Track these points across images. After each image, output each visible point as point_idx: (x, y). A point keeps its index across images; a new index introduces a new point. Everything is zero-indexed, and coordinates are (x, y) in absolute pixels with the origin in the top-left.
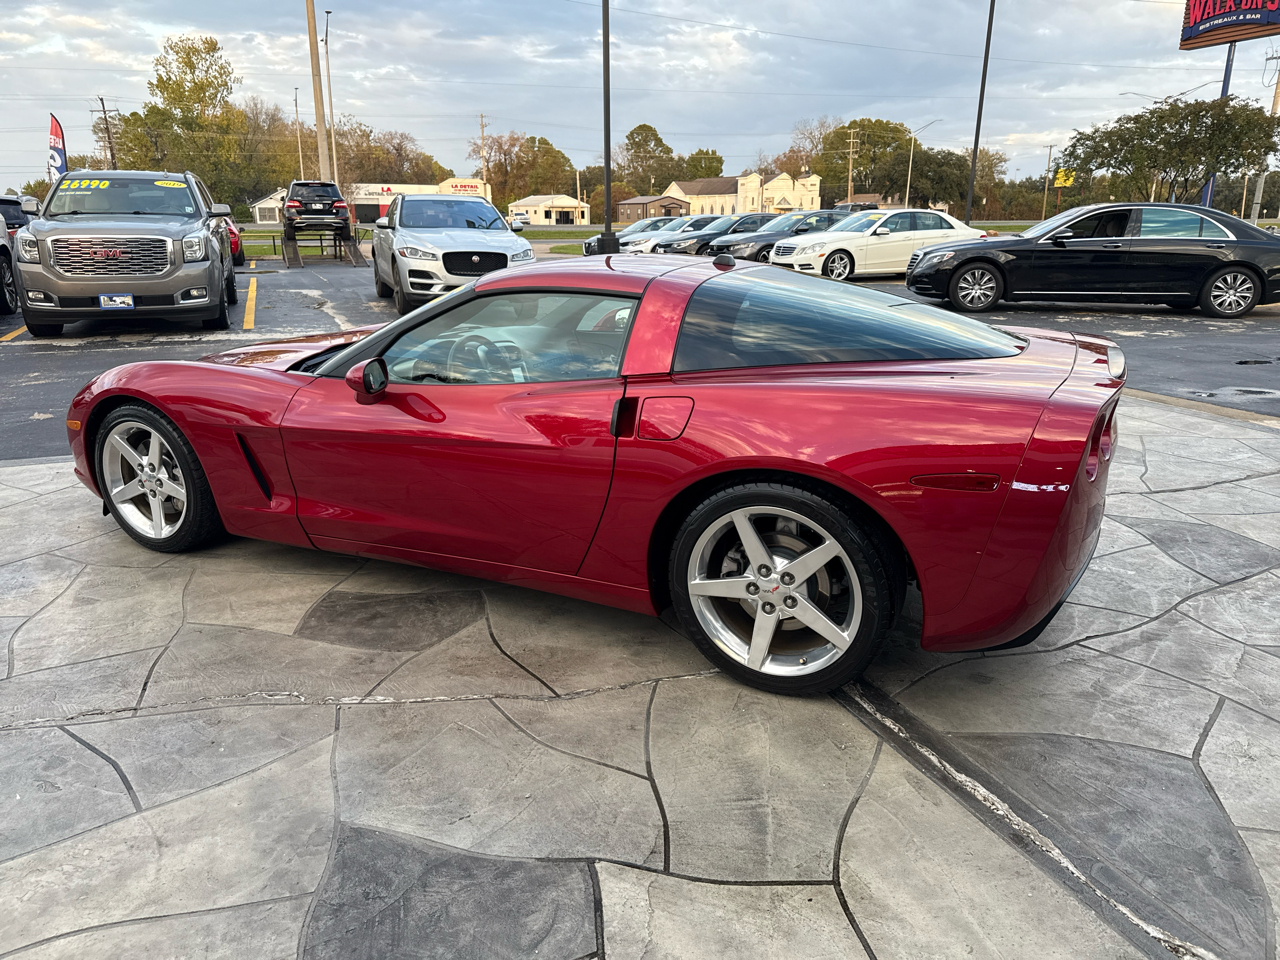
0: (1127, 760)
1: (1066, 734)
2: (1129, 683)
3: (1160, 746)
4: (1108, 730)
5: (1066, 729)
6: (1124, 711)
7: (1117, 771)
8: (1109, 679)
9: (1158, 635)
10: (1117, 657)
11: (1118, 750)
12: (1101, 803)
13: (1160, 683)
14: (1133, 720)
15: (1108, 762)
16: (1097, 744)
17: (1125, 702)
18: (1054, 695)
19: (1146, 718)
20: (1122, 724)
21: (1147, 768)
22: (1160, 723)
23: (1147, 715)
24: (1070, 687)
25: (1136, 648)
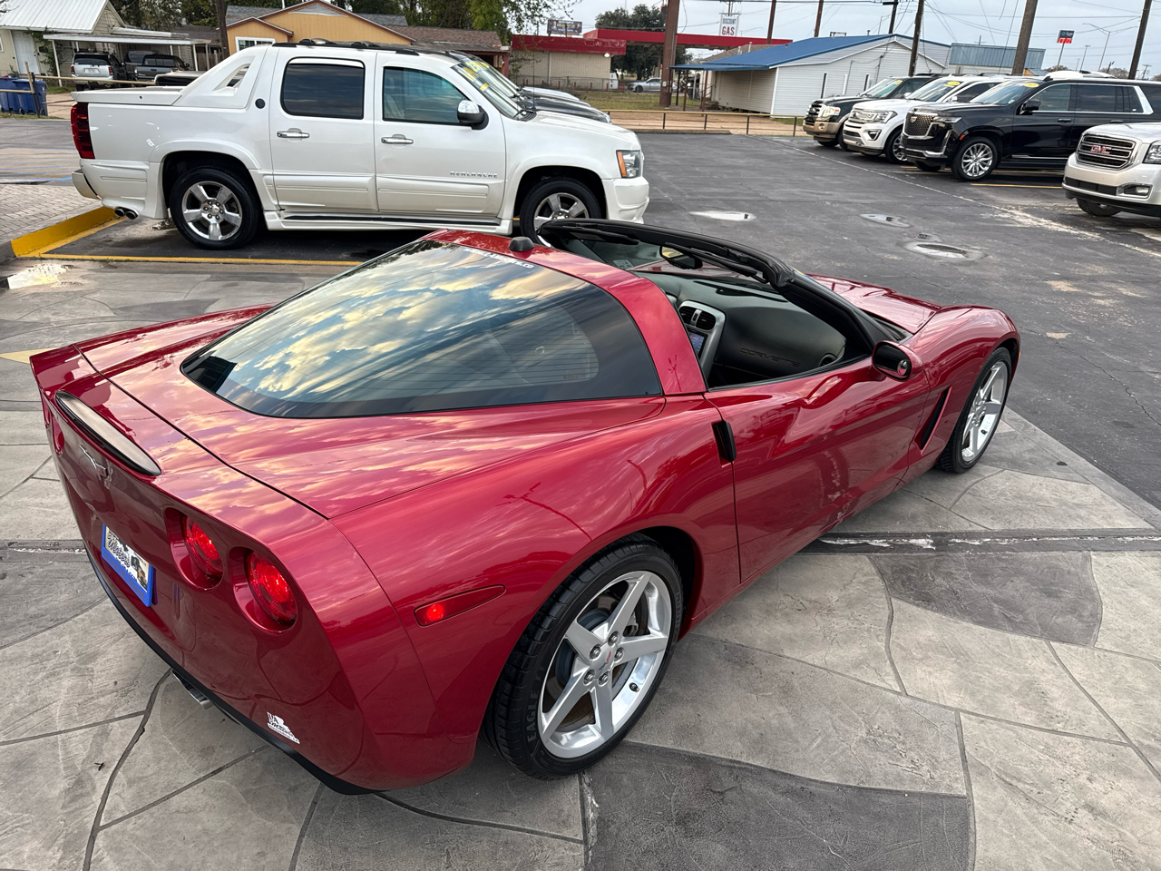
0: (24, 626)
1: (80, 617)
2: (62, 698)
3: (4, 653)
4: (52, 639)
5: (83, 620)
6: (50, 665)
7: (26, 615)
8: (84, 690)
9: (73, 800)
10: (95, 724)
11: (34, 629)
12: (24, 589)
13: (35, 719)
14: (37, 661)
15: (36, 616)
16: (52, 624)
17: (53, 674)
18: (115, 641)
19: (27, 670)
20: (44, 651)
21: (6, 630)
22: (13, 673)
23: (28, 673)
24: (110, 656)
25: (85, 754)
